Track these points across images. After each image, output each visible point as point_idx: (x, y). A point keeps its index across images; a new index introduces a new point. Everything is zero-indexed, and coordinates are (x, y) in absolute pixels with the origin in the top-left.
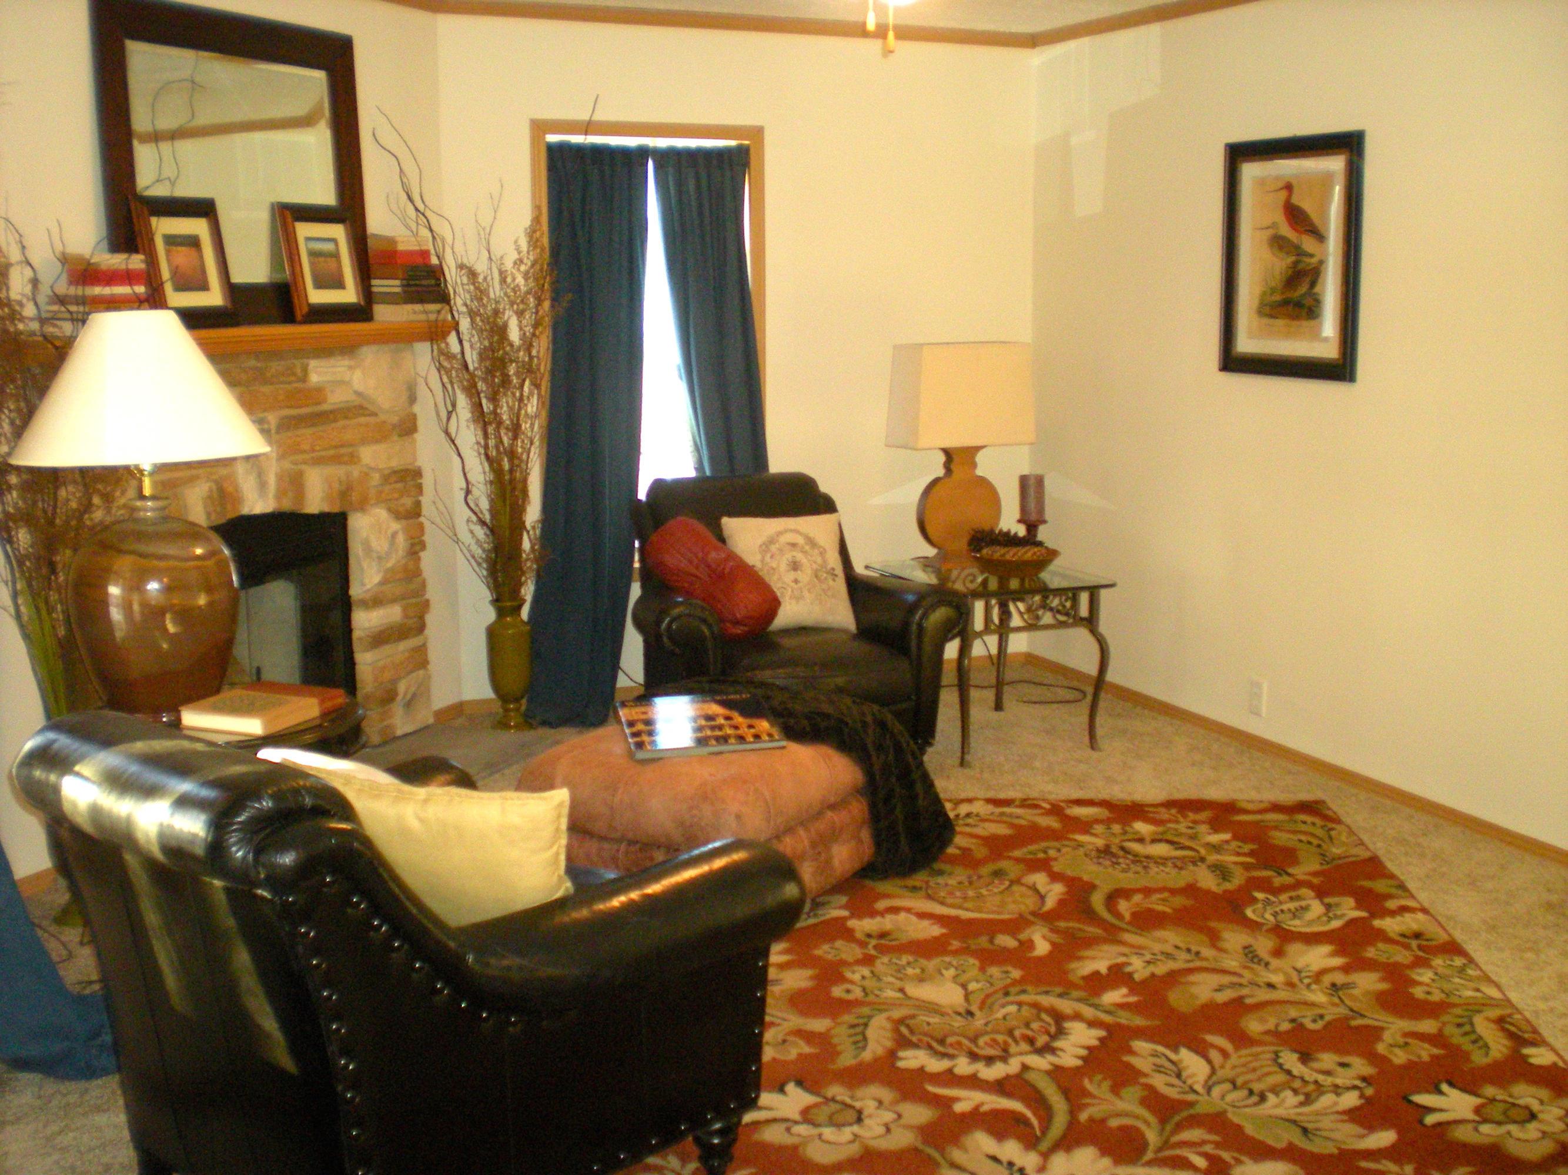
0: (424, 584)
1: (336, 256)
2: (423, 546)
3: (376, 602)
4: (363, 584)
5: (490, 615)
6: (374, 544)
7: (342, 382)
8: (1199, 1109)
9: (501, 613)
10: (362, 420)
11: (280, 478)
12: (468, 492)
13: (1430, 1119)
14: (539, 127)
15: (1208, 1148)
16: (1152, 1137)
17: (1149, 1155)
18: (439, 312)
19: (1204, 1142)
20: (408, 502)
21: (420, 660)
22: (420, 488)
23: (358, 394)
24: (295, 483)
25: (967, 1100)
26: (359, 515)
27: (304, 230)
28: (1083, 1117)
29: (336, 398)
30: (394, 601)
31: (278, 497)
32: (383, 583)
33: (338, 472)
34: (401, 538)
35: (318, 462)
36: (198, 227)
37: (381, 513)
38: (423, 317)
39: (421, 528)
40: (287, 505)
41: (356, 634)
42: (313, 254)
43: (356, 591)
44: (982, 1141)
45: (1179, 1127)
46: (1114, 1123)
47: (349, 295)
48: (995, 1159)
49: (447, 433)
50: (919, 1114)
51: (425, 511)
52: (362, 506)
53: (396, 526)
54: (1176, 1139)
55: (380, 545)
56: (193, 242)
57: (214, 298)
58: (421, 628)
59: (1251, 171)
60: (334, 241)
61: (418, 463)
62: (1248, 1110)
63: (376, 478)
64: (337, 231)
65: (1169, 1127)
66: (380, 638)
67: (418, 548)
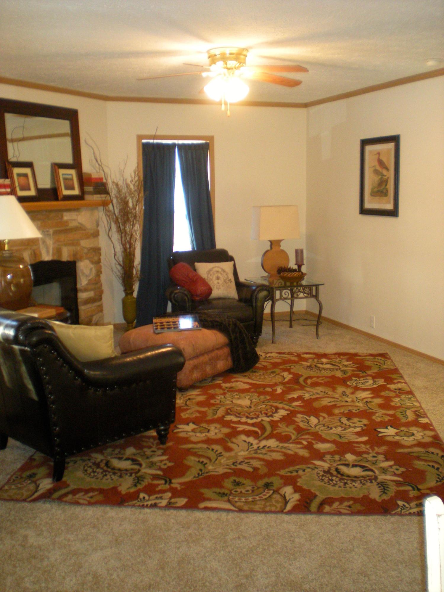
0: (101, 285)
1: (72, 179)
2: (101, 272)
3: (86, 290)
4: (81, 284)
5: (123, 295)
6: (85, 271)
7: (74, 220)
8: (310, 431)
9: (127, 294)
10: (81, 232)
11: (53, 249)
12: (115, 255)
13: (380, 435)
14: (140, 137)
15: (309, 440)
16: (293, 437)
17: (291, 441)
18: (106, 197)
19: (308, 438)
20: (96, 258)
21: (100, 309)
22: (100, 254)
23: (79, 223)
24: (59, 251)
25: (241, 428)
26: (80, 262)
27: (62, 171)
28: (275, 432)
29: (72, 224)
30: (91, 290)
31: (53, 255)
32: (87, 284)
33: (72, 248)
34: (94, 270)
35: (65, 245)
36: (28, 171)
37: (87, 262)
38: (100, 199)
39: (101, 267)
40: (56, 258)
41: (79, 300)
42: (65, 179)
43: (79, 286)
44: (243, 437)
45: (302, 435)
46: (283, 434)
47: (76, 192)
48: (245, 441)
49: (109, 236)
50: (226, 430)
51: (102, 261)
52: (81, 259)
53: (92, 266)
54: (300, 438)
55: (87, 272)
56: (26, 176)
57: (32, 193)
58: (101, 299)
59: (368, 148)
60: (72, 175)
61: (100, 246)
62: (325, 432)
63: (86, 250)
64: (73, 172)
65: (299, 435)
66: (88, 301)
67: (99, 273)
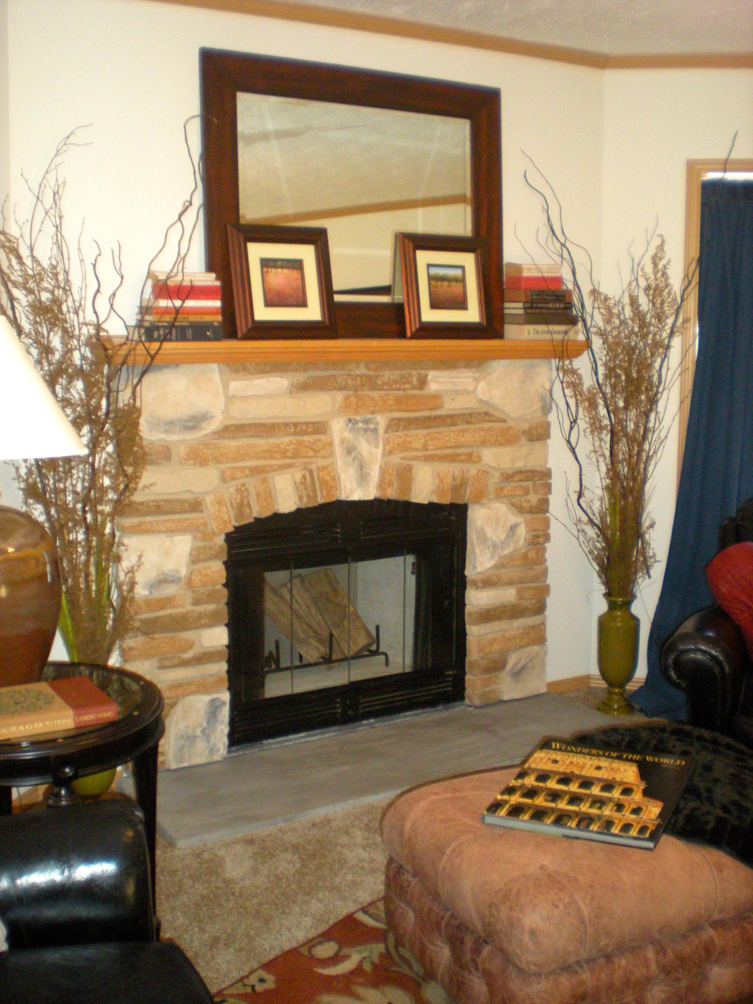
0: (545, 573)
1: (463, 280)
2: (547, 538)
3: (488, 583)
4: (475, 567)
5: (602, 606)
6: (489, 532)
7: (467, 392)
9: (612, 606)
10: (487, 425)
11: (383, 471)
12: (580, 495)
18: (566, 333)
20: (533, 499)
21: (538, 637)
22: (548, 488)
23: (481, 401)
24: (405, 476)
26: (477, 507)
27: (424, 258)
29: (450, 406)
30: (510, 583)
31: (381, 486)
32: (496, 567)
33: (452, 470)
34: (522, 532)
35: (429, 459)
36: (306, 253)
37: (501, 508)
38: (547, 337)
39: (547, 523)
40: (392, 494)
41: (468, 609)
42: (431, 278)
43: (470, 572)
47: (472, 314)
51: (552, 508)
52: (484, 500)
53: (514, 518)
55: (496, 534)
56: (297, 265)
57: (313, 312)
58: (540, 608)
60: (463, 268)
61: (549, 466)
63: (496, 477)
64: (468, 260)
66: (489, 615)
67: (541, 540)
